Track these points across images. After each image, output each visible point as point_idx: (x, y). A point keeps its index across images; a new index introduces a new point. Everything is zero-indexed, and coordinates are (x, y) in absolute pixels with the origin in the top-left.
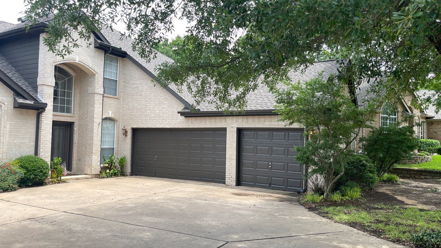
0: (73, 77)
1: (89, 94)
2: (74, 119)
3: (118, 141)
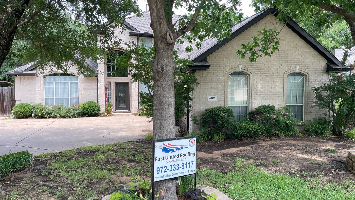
2: (129, 80)
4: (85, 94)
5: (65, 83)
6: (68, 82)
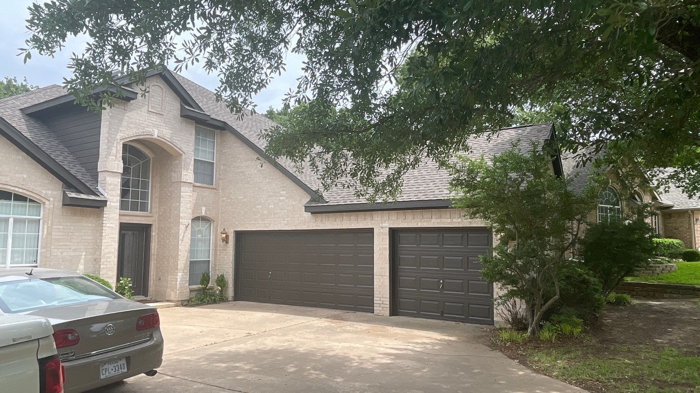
0: (151, 160)
1: (173, 182)
2: (151, 219)
3: (216, 251)
6: (7, 220)
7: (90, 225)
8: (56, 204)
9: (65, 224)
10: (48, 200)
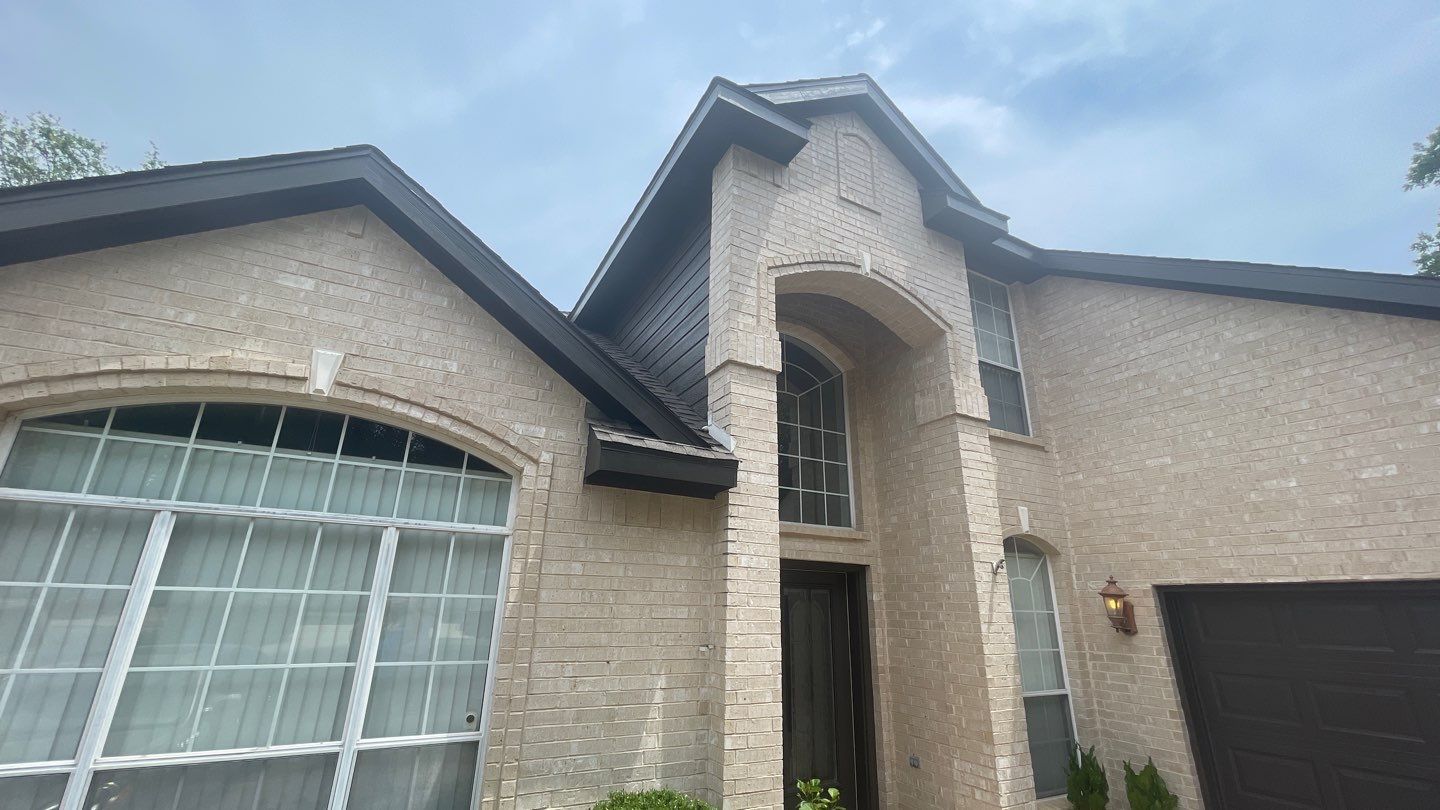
0: (845, 381)
1: (924, 424)
2: (863, 549)
3: (1082, 661)
4: (564, 686)
5: (338, 539)
6: (374, 538)
7: (683, 561)
8: (561, 474)
9: (592, 557)
10: (531, 458)
